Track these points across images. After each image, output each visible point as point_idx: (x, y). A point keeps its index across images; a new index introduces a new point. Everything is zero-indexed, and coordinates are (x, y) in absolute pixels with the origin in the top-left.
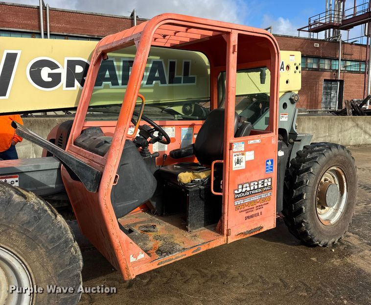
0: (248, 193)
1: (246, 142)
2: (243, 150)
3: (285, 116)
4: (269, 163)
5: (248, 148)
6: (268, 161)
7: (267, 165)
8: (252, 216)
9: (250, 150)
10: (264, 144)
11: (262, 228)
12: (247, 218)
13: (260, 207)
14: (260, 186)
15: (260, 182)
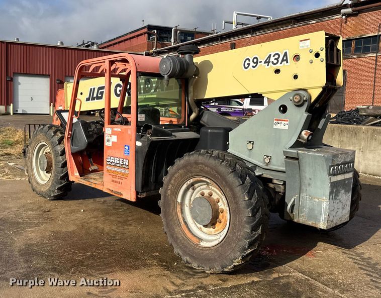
0: (113, 164)
1: (112, 129)
2: (111, 133)
3: (283, 122)
4: (127, 148)
5: (114, 133)
6: (126, 146)
7: (125, 149)
8: (115, 182)
9: (115, 135)
10: (123, 133)
11: (122, 195)
12: (113, 181)
13: (121, 178)
14: (121, 163)
15: (121, 160)
